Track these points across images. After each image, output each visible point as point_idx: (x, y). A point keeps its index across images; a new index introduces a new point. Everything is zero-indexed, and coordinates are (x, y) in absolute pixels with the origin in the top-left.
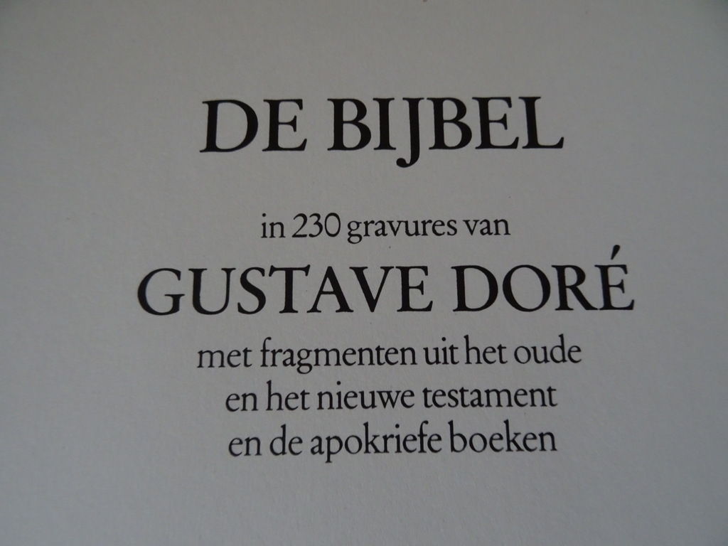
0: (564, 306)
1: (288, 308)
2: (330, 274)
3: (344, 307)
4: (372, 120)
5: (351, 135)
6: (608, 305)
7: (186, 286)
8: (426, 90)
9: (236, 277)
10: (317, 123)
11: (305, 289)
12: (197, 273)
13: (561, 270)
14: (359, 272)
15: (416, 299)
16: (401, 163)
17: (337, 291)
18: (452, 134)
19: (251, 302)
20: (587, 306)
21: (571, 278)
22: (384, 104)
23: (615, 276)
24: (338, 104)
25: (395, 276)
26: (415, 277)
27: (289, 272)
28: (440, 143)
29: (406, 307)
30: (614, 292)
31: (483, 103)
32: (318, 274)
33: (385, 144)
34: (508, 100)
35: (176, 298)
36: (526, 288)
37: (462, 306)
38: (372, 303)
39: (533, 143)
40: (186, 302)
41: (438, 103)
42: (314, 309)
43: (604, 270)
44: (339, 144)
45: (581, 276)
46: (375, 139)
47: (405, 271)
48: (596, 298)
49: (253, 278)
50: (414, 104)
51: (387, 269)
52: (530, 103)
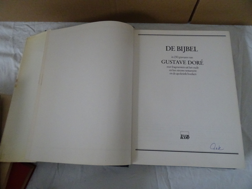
0: (197, 64)
1: (174, 63)
2: (177, 61)
3: (179, 64)
4: (181, 48)
5: (179, 50)
6: (201, 64)
7: (165, 61)
8: (186, 46)
9: (170, 61)
10: (176, 49)
11: (175, 62)
12: (166, 60)
13: (197, 61)
14: (180, 61)
15: (185, 63)
16: (183, 52)
17: (178, 62)
18: (188, 50)
19: (171, 63)
20: (199, 64)
21: (198, 62)
22: (182, 47)
23: (202, 62)
24: (178, 47)
25: (183, 61)
26: (185, 62)
27: (174, 61)
28: (187, 51)
29: (184, 64)
30: (202, 63)
31: (191, 47)
32: (176, 61)
33: (182, 50)
34: (193, 47)
35: (165, 62)
36: (194, 63)
37: (189, 64)
38: (181, 63)
39: (195, 51)
40: (166, 63)
41: (187, 47)
42: (176, 64)
43: (201, 61)
44: (178, 50)
45: (199, 62)
46: (181, 50)
47: (184, 61)
48: (200, 63)
49: (171, 61)
50: (184, 47)
51: (182, 61)
52: (195, 47)
